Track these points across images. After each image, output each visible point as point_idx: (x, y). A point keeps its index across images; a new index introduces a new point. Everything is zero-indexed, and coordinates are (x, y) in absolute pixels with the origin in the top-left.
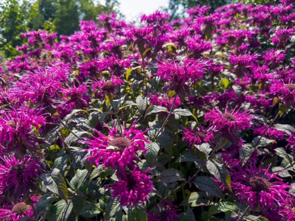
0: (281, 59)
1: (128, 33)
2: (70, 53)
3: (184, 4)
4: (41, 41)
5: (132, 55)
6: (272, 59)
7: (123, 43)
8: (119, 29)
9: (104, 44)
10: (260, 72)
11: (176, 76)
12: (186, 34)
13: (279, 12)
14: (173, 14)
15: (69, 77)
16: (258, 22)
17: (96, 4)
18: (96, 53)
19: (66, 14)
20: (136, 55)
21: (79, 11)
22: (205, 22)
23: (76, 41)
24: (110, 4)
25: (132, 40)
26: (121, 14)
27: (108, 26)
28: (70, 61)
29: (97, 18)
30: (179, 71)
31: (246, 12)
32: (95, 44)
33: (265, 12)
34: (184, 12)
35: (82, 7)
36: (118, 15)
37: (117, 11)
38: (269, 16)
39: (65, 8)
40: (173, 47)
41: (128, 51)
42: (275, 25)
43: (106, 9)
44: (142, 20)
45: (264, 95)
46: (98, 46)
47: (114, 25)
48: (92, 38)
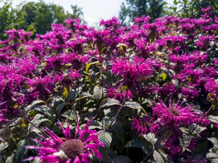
0: (205, 59)
1: (89, 34)
2: (40, 48)
3: (130, 16)
4: (19, 38)
5: (91, 51)
6: (198, 59)
7: (84, 42)
8: (82, 31)
9: (68, 42)
10: (189, 69)
11: (128, 73)
12: (135, 36)
13: (202, 23)
14: (122, 23)
15: (38, 67)
16: (186, 30)
17: (66, 13)
18: (61, 49)
19: (43, 19)
20: (94, 51)
21: (53, 17)
22: (150, 28)
23: (47, 39)
24: (77, 13)
25: (92, 40)
26: (84, 21)
27: (73, 28)
28: (39, 55)
29: (65, 22)
30: (131, 69)
31: (177, 23)
32: (61, 41)
33: (191, 23)
34: (130, 21)
35: (56, 15)
36: (82, 22)
37: (81, 19)
38: (194, 26)
39: (43, 15)
40: (124, 47)
41: (88, 48)
42: (198, 33)
43: (73, 17)
44: (101, 24)
45: (192, 87)
46: (64, 43)
47: (77, 27)
48: (59, 37)
